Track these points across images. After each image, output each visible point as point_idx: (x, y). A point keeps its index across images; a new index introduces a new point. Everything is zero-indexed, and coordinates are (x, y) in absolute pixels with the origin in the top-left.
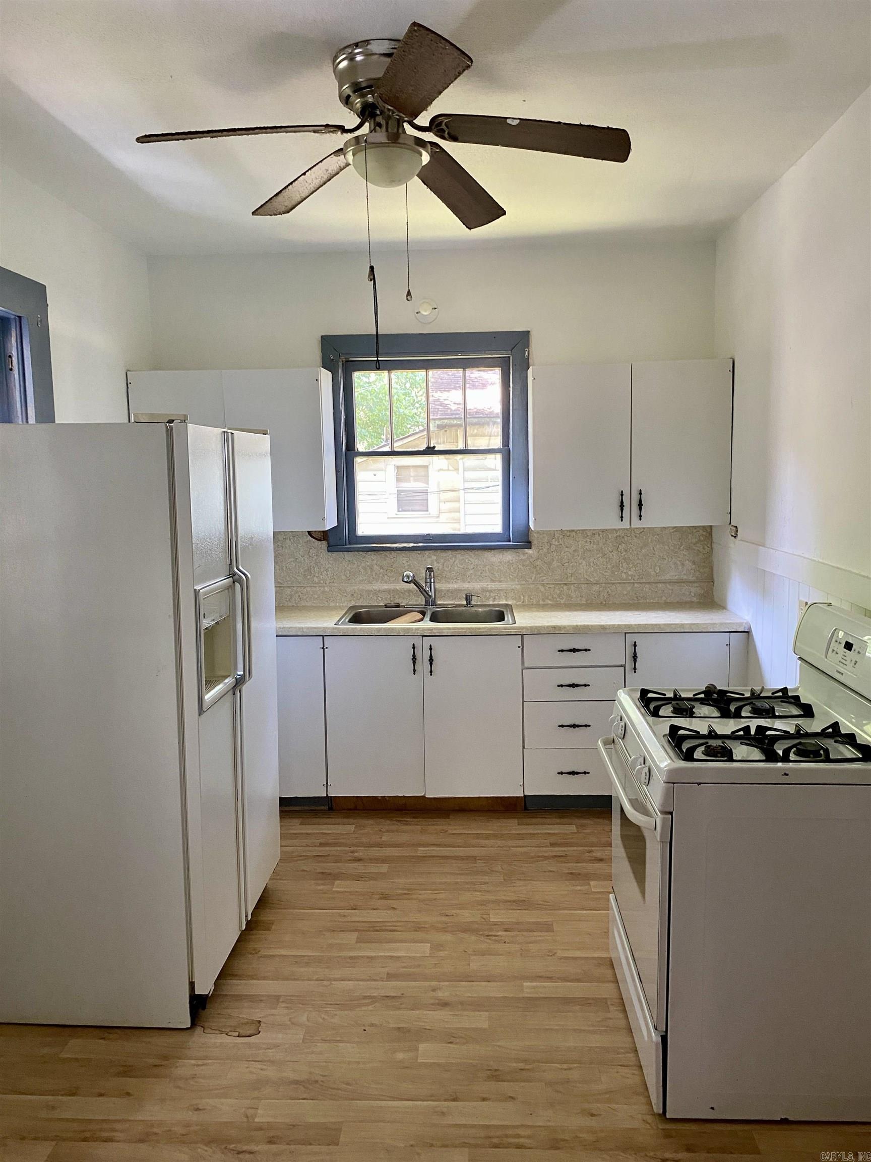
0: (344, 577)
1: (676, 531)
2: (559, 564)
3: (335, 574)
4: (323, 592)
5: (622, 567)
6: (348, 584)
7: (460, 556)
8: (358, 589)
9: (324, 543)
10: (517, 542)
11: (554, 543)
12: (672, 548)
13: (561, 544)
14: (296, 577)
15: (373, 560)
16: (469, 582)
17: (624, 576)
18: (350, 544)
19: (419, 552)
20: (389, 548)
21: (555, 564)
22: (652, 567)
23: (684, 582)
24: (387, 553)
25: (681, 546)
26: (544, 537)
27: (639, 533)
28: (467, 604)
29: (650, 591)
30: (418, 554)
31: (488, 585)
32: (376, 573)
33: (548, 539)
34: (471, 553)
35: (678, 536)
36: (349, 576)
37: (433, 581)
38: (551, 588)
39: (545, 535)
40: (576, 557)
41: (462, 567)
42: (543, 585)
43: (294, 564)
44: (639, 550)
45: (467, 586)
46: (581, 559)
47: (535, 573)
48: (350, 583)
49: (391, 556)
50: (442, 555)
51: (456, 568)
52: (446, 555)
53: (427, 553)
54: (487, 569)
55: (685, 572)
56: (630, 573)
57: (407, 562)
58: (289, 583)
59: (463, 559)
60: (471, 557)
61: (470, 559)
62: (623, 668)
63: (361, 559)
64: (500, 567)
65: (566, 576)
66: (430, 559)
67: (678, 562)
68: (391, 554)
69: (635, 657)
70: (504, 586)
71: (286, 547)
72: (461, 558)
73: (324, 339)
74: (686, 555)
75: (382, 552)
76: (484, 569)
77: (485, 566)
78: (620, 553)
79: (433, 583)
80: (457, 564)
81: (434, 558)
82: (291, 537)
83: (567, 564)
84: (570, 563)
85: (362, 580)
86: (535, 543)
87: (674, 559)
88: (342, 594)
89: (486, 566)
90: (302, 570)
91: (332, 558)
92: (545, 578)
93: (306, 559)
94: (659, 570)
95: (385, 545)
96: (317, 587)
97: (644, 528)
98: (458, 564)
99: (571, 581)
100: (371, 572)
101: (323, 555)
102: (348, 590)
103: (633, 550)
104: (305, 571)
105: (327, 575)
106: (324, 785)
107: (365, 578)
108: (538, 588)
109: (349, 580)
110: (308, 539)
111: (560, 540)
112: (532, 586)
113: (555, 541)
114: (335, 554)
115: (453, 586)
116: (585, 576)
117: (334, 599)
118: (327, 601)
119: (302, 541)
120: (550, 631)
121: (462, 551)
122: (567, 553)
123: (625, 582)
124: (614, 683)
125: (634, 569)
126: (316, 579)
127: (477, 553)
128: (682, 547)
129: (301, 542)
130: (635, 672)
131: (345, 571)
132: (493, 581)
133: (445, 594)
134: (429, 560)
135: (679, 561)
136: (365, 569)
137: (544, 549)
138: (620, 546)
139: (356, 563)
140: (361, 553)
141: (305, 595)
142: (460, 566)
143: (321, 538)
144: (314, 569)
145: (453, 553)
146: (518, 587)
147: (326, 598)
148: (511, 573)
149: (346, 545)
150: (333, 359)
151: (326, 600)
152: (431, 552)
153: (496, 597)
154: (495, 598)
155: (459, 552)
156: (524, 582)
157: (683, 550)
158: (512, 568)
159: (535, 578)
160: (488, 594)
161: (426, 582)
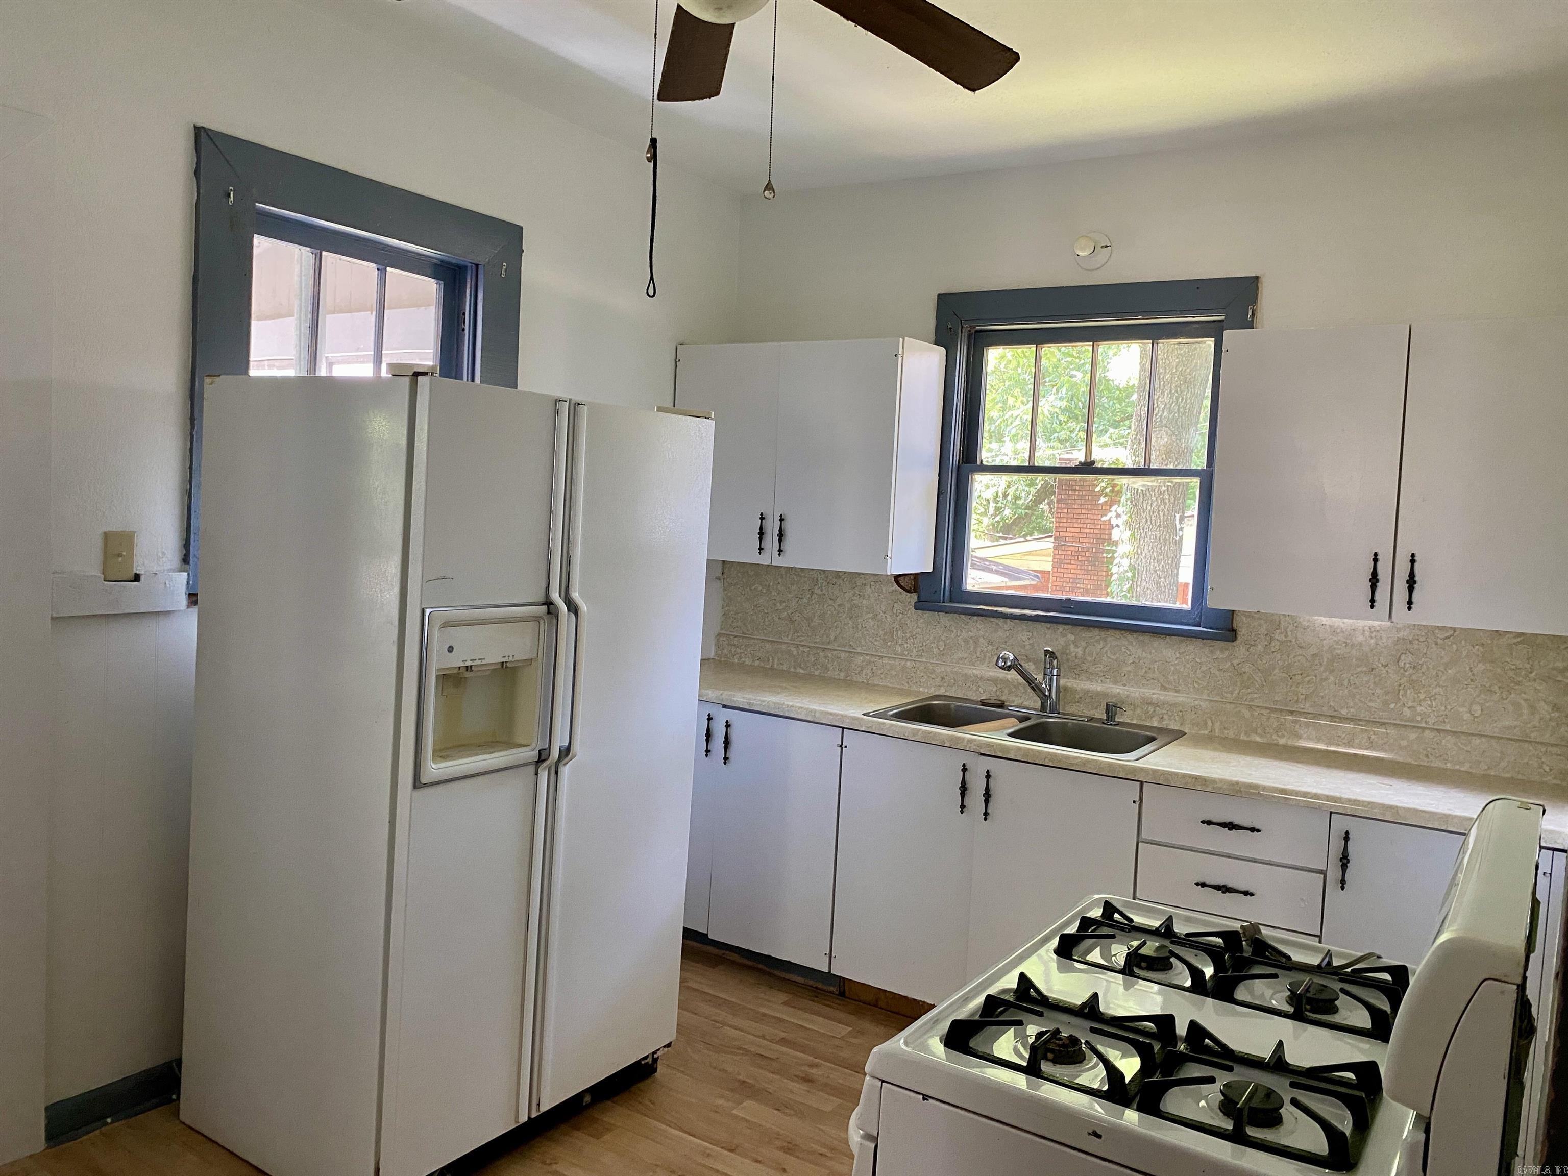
0: (935, 651)
1: (1520, 642)
2: (1284, 675)
3: (924, 644)
4: (904, 668)
5: (1405, 695)
6: (942, 661)
7: (1113, 640)
8: (952, 672)
9: (915, 596)
10: (1210, 628)
11: (1276, 637)
12: (1511, 674)
13: (1291, 641)
14: (873, 641)
15: (978, 630)
16: (1124, 685)
17: (1407, 712)
18: (951, 601)
19: (1049, 625)
20: (1001, 613)
21: (1277, 674)
22: (1467, 704)
23: (1530, 742)
24: (1000, 621)
25: (1531, 673)
26: (1260, 625)
27: (1442, 637)
28: (1108, 720)
29: (1456, 748)
30: (1047, 628)
31: (1153, 694)
32: (982, 651)
33: (1266, 629)
34: (1131, 637)
35: (1525, 651)
36: (944, 650)
37: (1055, 674)
38: (1262, 714)
39: (1262, 622)
40: (1316, 667)
41: (1114, 657)
42: (1250, 707)
43: (872, 623)
44: (1442, 668)
45: (1117, 690)
46: (1325, 671)
47: (1239, 684)
48: (944, 660)
49: (1005, 626)
50: (1084, 635)
51: (1105, 659)
52: (1090, 634)
53: (1061, 628)
54: (1156, 667)
55: (1536, 722)
56: (1419, 709)
57: (1029, 638)
58: (864, 648)
59: (1117, 645)
60: (1131, 643)
61: (1130, 647)
62: (1322, 876)
63: (963, 625)
64: (1177, 667)
65: (1296, 698)
66: (1064, 639)
67: (1522, 702)
68: (1006, 623)
69: (1344, 860)
70: (1181, 699)
71: (864, 595)
72: (1114, 643)
73: (942, 299)
74: (1539, 691)
75: (992, 619)
76: (1152, 666)
77: (1153, 662)
78: (1402, 671)
79: (1055, 677)
80: (1106, 653)
81: (1072, 637)
82: (872, 583)
83: (1299, 677)
84: (1304, 675)
85: (961, 659)
86: (1242, 632)
87: (1513, 696)
88: (929, 675)
89: (1155, 662)
90: (881, 632)
91: (922, 620)
92: (1255, 696)
93: (888, 616)
94: (1480, 712)
95: (995, 609)
96: (897, 660)
97: (1454, 630)
98: (1109, 652)
99: (1303, 709)
100: (975, 648)
101: (911, 613)
102: (938, 670)
103: (1428, 668)
104: (885, 634)
105: (914, 644)
106: (826, 954)
107: (966, 655)
108: (1240, 711)
109: (943, 655)
110: (894, 588)
111: (1289, 633)
112: (1229, 707)
113: (1281, 633)
114: (927, 614)
115: (1097, 687)
116: (1332, 704)
117: (917, 680)
118: (908, 683)
119: (886, 590)
120: (1187, 783)
121: (1118, 632)
122: (1299, 658)
123: (1407, 724)
124: (1302, 900)
125: (1429, 703)
126: (899, 649)
127: (1141, 638)
128: (1534, 674)
129: (884, 592)
130: (1343, 888)
131: (938, 641)
132: (1164, 688)
133: (1081, 698)
134: (1062, 641)
135: (1526, 700)
136: (966, 641)
137: (1260, 647)
138: (1403, 657)
139: (955, 631)
140: (963, 616)
141: (880, 669)
142: (1112, 657)
143: (911, 588)
144: (897, 634)
145: (1103, 633)
146: (1204, 705)
147: (906, 677)
148: (1196, 680)
149: (943, 602)
150: (951, 328)
151: (907, 680)
152: (1066, 627)
153: (1165, 717)
154: (1162, 718)
155: (1111, 632)
156: (1218, 698)
157: (1535, 680)
158: (1198, 671)
159: (1239, 693)
160: (1151, 709)
161: (1044, 674)
